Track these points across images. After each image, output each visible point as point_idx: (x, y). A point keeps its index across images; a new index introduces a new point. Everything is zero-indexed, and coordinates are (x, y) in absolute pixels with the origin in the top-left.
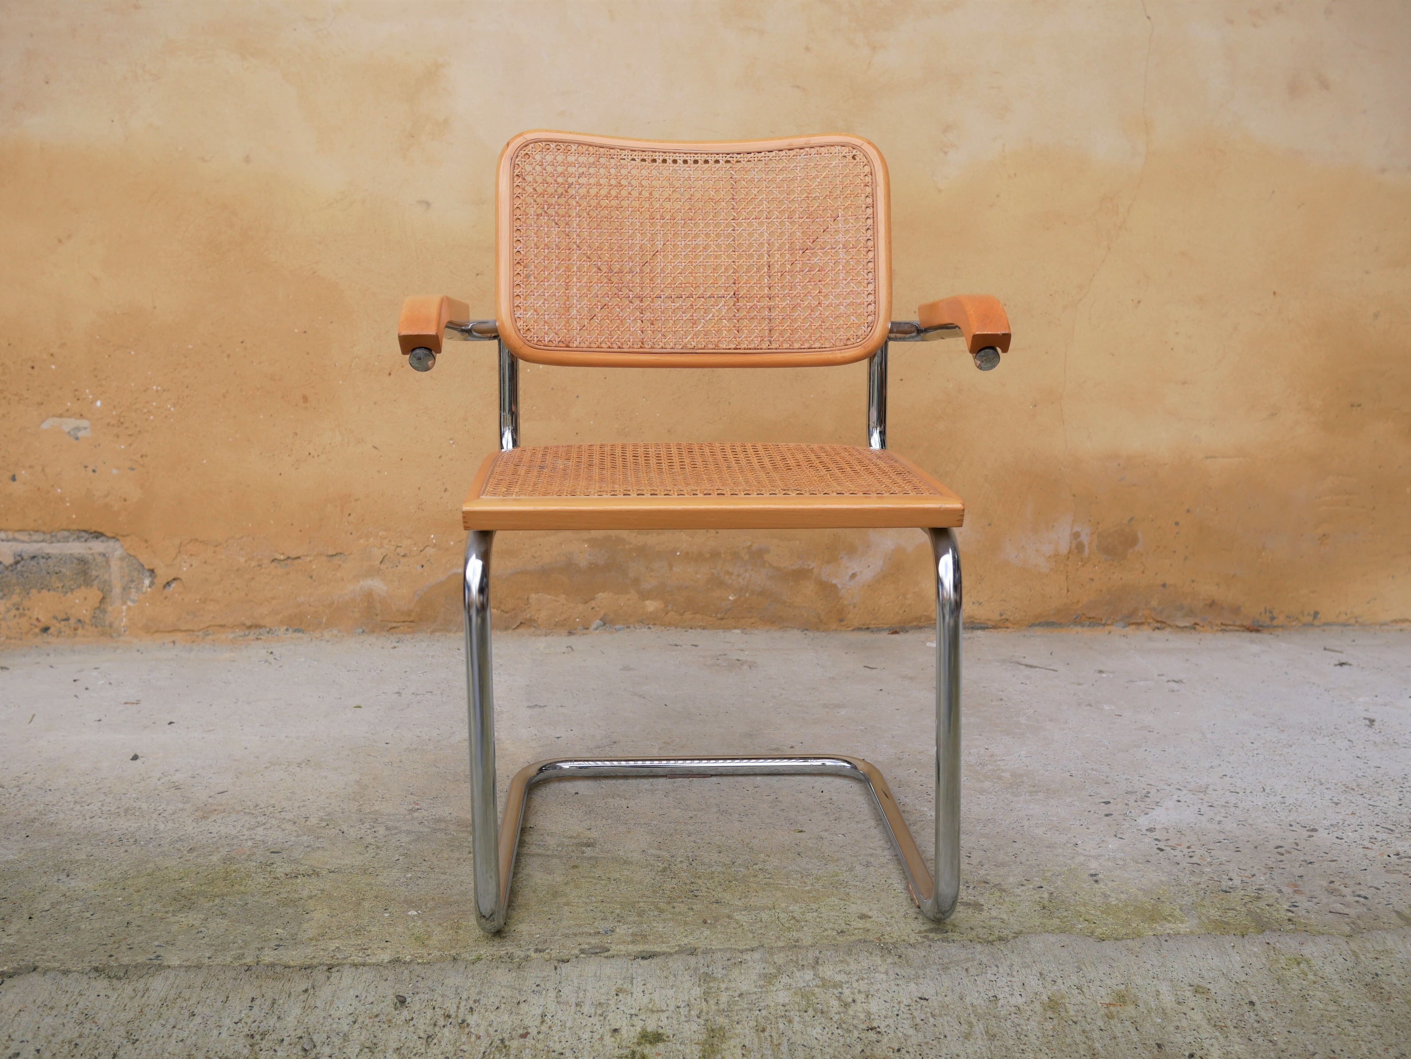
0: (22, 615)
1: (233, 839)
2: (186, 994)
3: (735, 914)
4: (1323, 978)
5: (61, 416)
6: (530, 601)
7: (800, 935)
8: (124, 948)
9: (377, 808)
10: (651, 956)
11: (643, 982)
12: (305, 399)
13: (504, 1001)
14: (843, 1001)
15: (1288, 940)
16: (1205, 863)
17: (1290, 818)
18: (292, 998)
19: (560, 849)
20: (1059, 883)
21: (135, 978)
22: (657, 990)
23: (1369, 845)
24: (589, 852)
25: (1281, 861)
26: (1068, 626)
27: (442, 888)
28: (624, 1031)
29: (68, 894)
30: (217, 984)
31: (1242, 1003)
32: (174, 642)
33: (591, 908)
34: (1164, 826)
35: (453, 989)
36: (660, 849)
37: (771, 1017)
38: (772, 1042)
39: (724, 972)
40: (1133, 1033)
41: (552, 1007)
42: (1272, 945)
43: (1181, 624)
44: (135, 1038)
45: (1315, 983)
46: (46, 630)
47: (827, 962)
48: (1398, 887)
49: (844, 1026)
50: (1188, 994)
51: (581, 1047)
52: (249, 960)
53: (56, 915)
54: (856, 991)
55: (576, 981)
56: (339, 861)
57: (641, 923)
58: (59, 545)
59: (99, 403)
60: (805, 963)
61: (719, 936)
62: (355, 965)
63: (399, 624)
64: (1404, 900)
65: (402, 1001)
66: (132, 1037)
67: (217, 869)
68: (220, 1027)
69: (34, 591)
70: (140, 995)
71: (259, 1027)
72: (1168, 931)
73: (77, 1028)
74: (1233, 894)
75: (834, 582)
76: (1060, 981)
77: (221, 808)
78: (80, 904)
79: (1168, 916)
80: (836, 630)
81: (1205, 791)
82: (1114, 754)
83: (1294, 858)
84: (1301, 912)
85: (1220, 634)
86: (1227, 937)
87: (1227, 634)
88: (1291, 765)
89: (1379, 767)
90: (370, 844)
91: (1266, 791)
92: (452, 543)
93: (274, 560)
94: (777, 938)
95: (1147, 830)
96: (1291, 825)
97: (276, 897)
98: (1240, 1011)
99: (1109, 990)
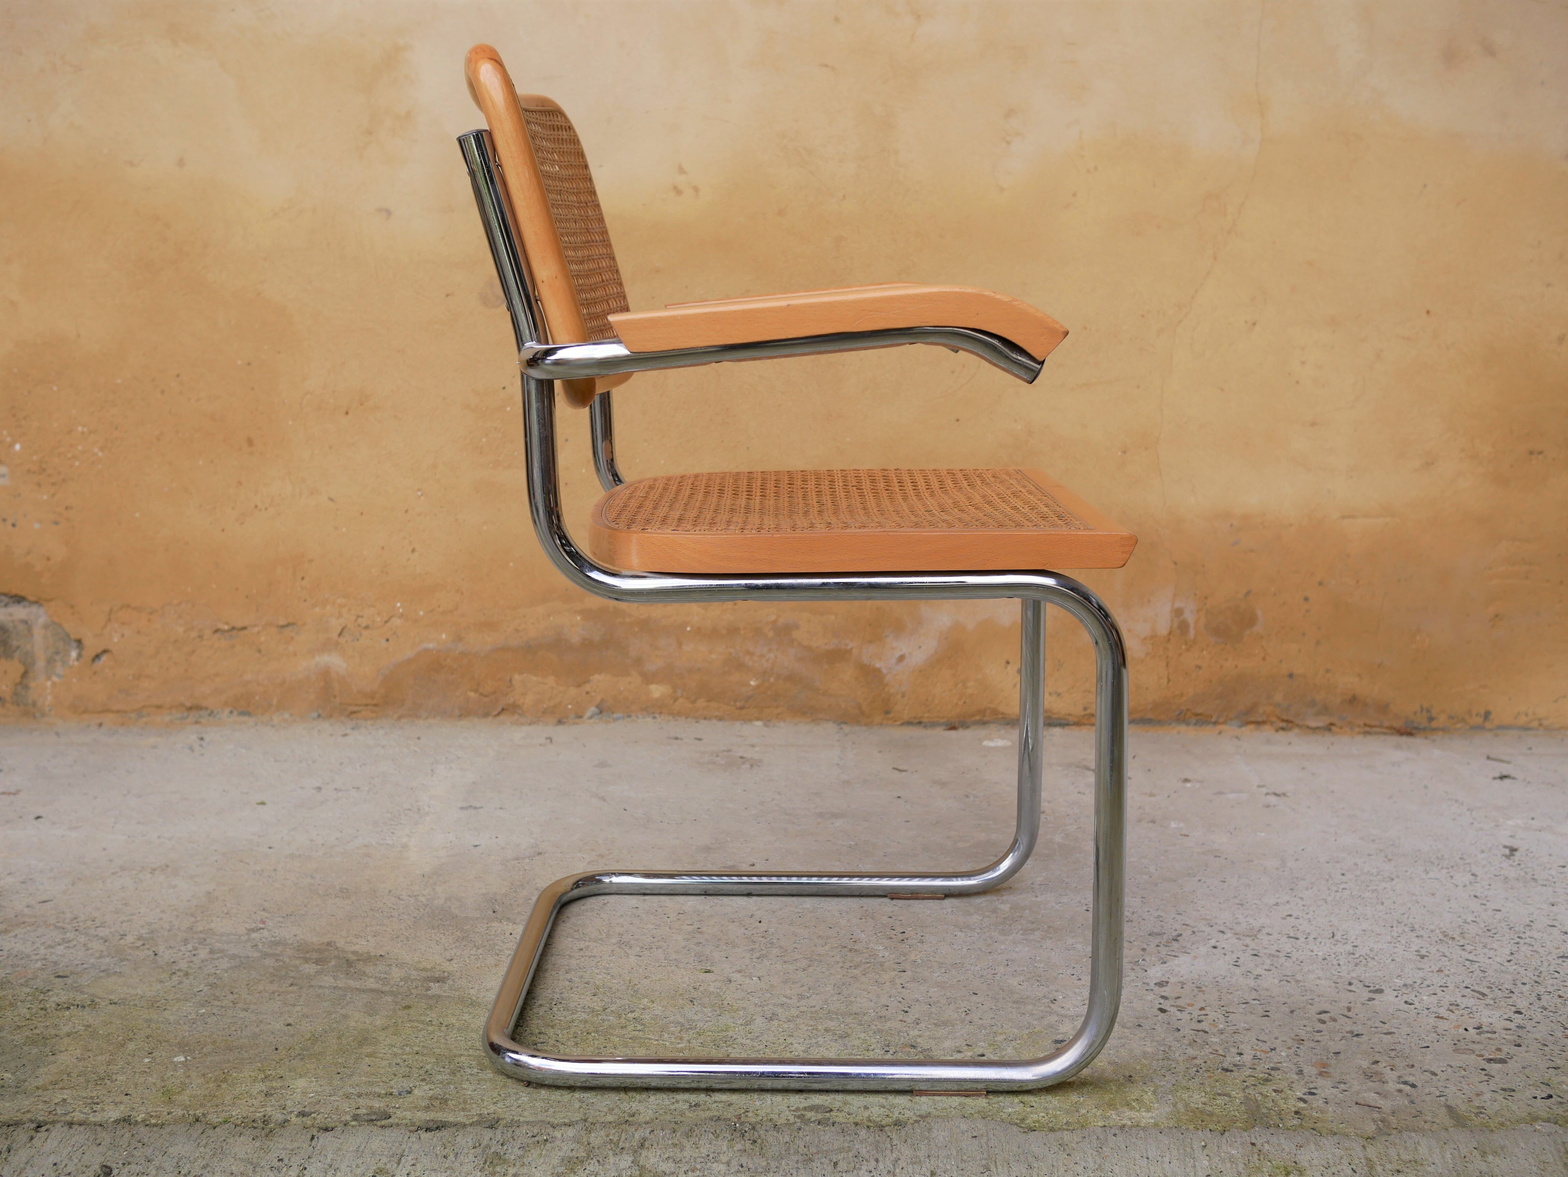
1: (22, 959)
6: (514, 682)
7: (641, 1107)
9: (213, 925)
10: (439, 1126)
11: (414, 1162)
12: (250, 442)
15: (1283, 1141)
16: (1215, 1030)
17: (1354, 975)
19: (402, 983)
22: (427, 1172)
23: (1446, 1014)
24: (435, 989)
25: (1319, 1031)
26: (1170, 724)
27: (233, 1028)
32: (100, 725)
33: (399, 1061)
34: (1181, 979)
35: (175, 1161)
39: (520, 1152)
42: (1259, 1146)
43: (1313, 724)
48: (1463, 1073)
55: (330, 1156)
56: (130, 990)
57: (449, 1083)
60: (627, 1145)
62: (70, 1124)
63: (360, 708)
64: (1464, 1091)
72: (1124, 1122)
74: (1235, 1074)
75: (878, 665)
77: (33, 920)
79: (1134, 1101)
80: (881, 724)
81: (1255, 936)
82: (1156, 885)
83: (1338, 1027)
84: (1317, 1102)
85: (1360, 738)
86: (1200, 1132)
87: (1369, 738)
88: (1383, 904)
89: (1500, 911)
90: (179, 970)
91: (1336, 938)
92: (421, 613)
93: (216, 631)
94: (610, 1109)
95: (1156, 984)
96: (1350, 984)
97: (29, 1033)
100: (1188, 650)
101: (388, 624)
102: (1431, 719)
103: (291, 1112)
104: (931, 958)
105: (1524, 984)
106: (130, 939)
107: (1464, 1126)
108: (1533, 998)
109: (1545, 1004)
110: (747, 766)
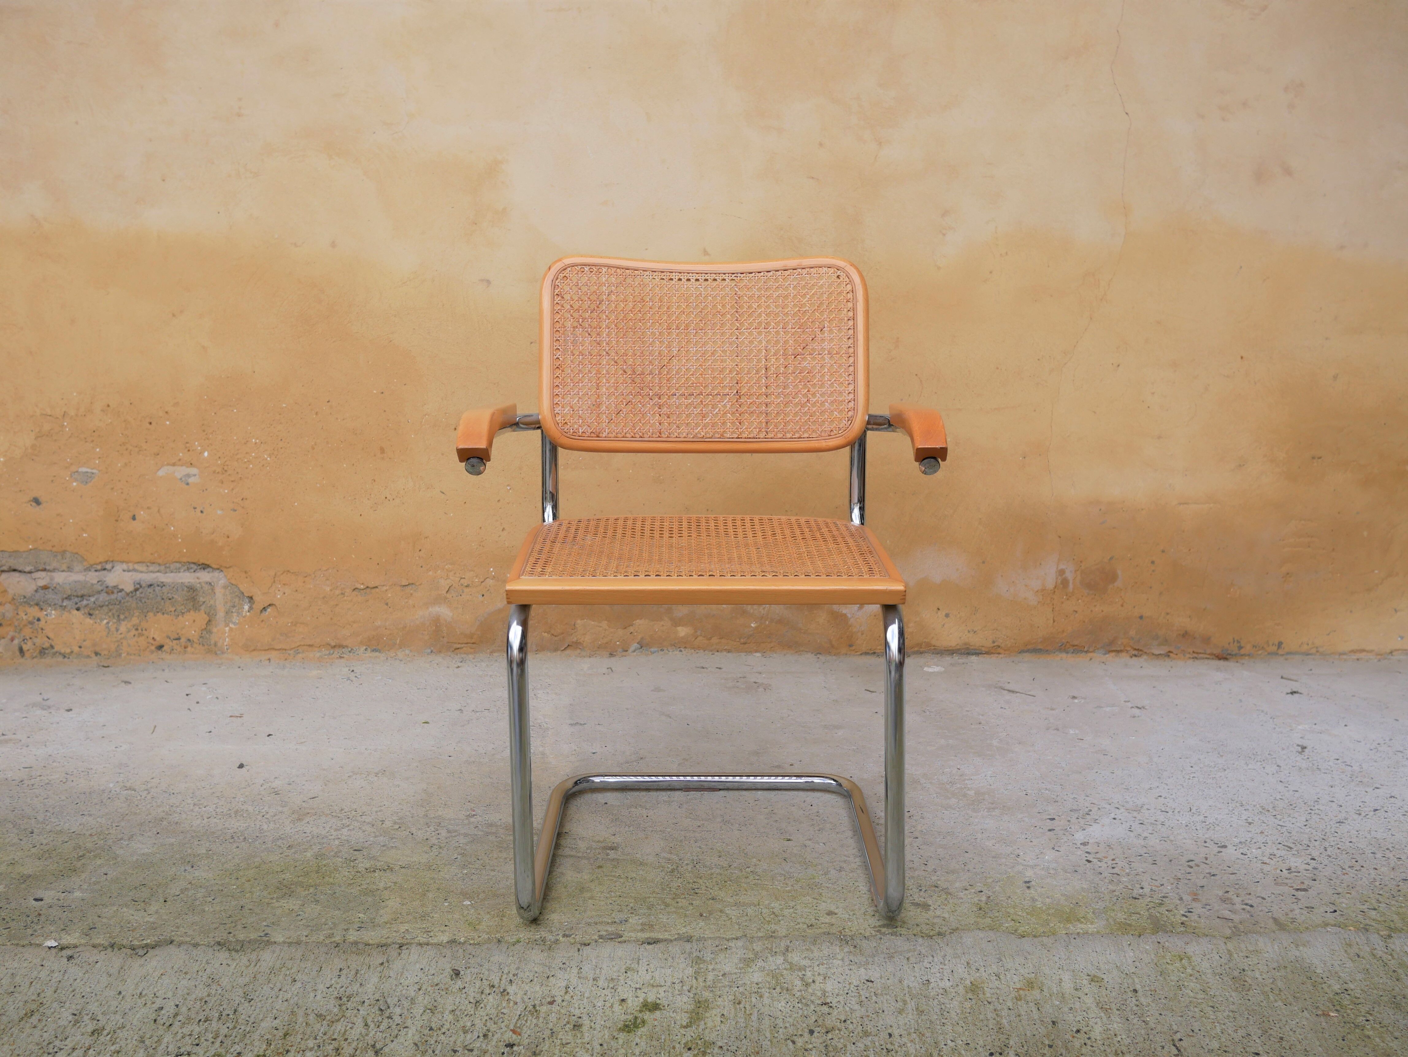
0: (140, 635)
1: (323, 838)
2: (289, 964)
3: (726, 909)
4: (1199, 972)
5: (174, 465)
6: (577, 626)
7: (777, 927)
8: (239, 927)
9: (440, 813)
10: (656, 942)
11: (647, 963)
12: (382, 450)
13: (537, 975)
14: (805, 982)
15: (1176, 940)
16: (1124, 874)
17: (1206, 836)
18: (371, 970)
19: (589, 851)
20: (997, 888)
21: (249, 951)
22: (658, 969)
23: (1268, 861)
24: (612, 854)
25: (1189, 873)
26: (1054, 653)
27: (491, 883)
28: (629, 1001)
29: (193, 882)
30: (312, 957)
31: (1127, 990)
32: (269, 660)
33: (611, 902)
34: (1097, 840)
35: (497, 965)
36: (671, 853)
37: (746, 993)
38: (745, 1012)
39: (713, 956)
40: (1034, 1012)
41: (574, 981)
42: (1162, 944)
43: (1157, 652)
44: (250, 998)
45: (1191, 975)
46: (160, 647)
47: (795, 950)
48: (1282, 898)
49: (803, 1001)
50: (1085, 982)
51: (595, 1012)
52: (338, 938)
53: (185, 899)
54: (816, 973)
55: (594, 961)
56: (409, 859)
57: (650, 915)
58: (172, 575)
59: (206, 454)
60: (778, 950)
61: (711, 927)
62: (420, 944)
63: (462, 646)
64: (1283, 909)
65: (457, 973)
66: (248, 997)
67: (311, 863)
68: (316, 990)
69: (151, 614)
70: (253, 964)
71: (345, 992)
72: (1078, 931)
73: (206, 989)
74: (1141, 900)
75: (844, 612)
76: (982, 969)
77: (313, 811)
78: (203, 890)
79: (1082, 918)
80: (846, 654)
81: (1140, 810)
82: (1068, 776)
83: (1201, 870)
84: (1194, 917)
85: (1191, 661)
86: (1126, 936)
87: (1197, 662)
88: (1220, 787)
89: (1297, 791)
90: (434, 844)
91: (1192, 811)
93: (355, 589)
94: (758, 929)
95: (1081, 844)
96: (1205, 842)
97: (358, 888)
98: (1124, 997)
99: (1022, 978)
100: (1068, 599)
101: (483, 584)
102: (1240, 648)
103: (558, 934)
104: (932, 829)
105: (1316, 840)
106: (388, 824)
107: (1284, 930)
108: (1322, 850)
109: (1330, 854)
110: (761, 689)
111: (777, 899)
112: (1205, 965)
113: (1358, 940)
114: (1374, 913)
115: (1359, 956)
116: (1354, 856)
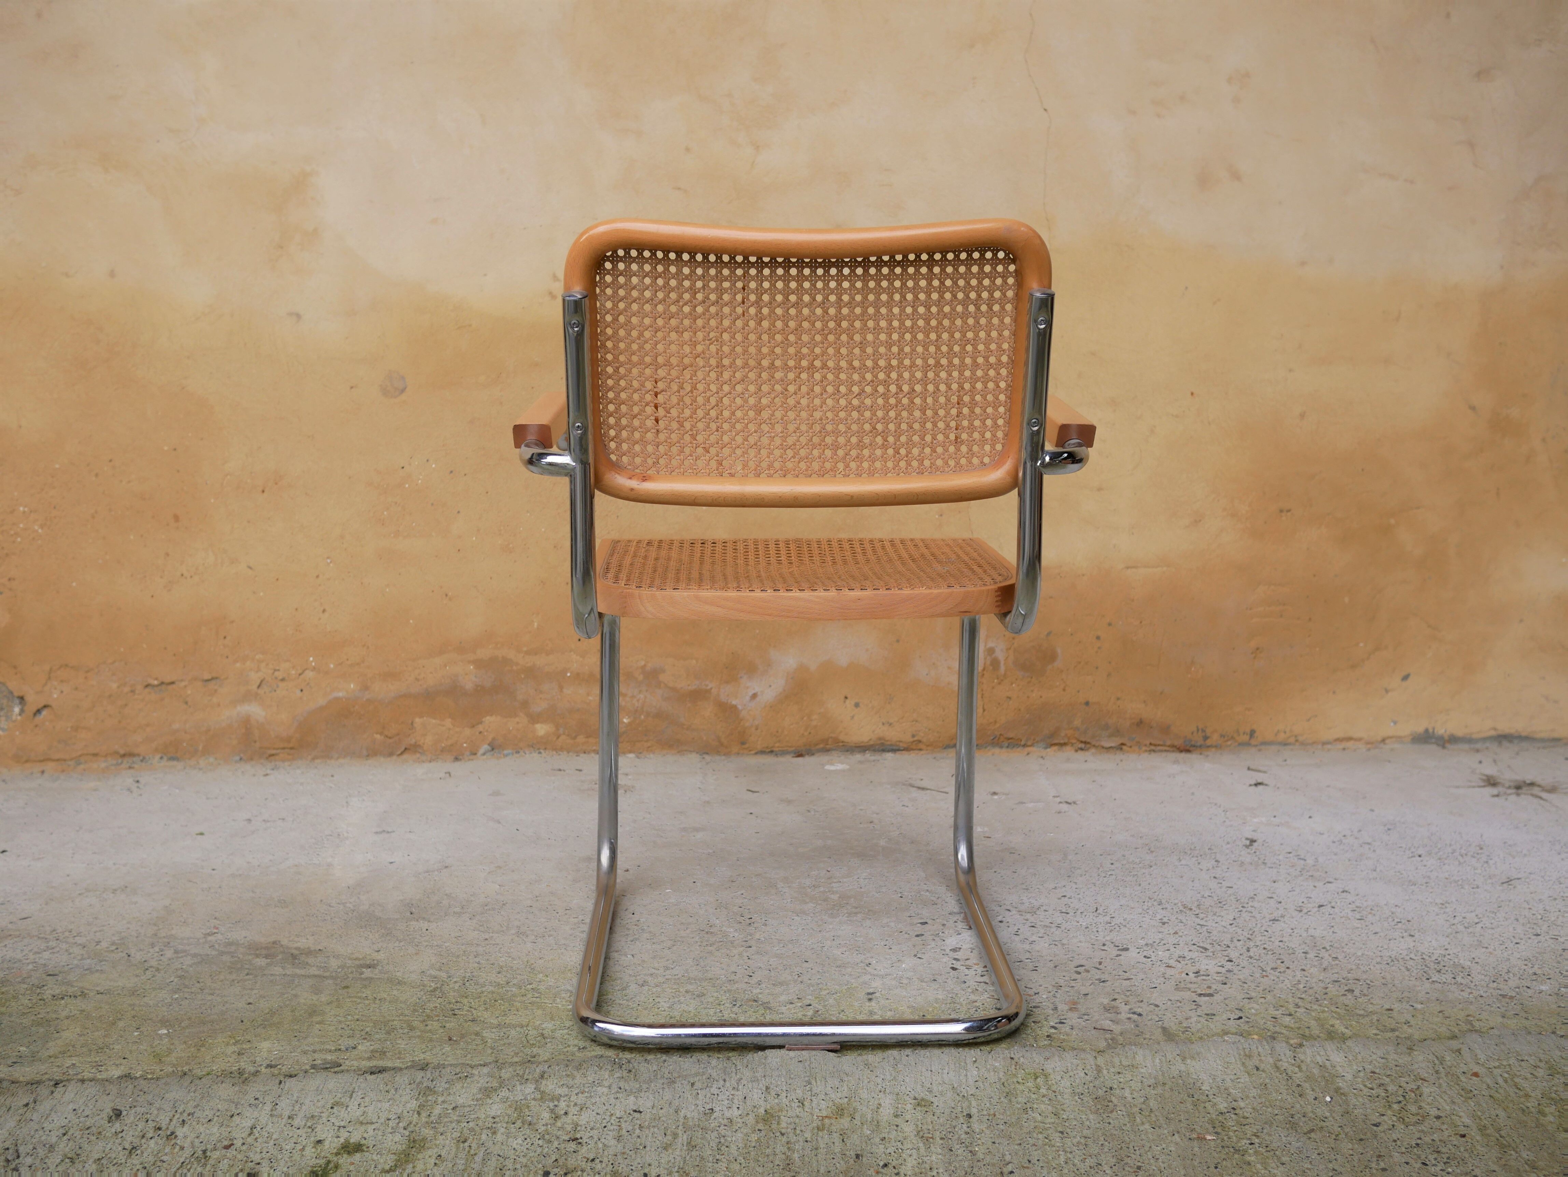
1: (15, 962)
3: (485, 1031)
4: (1055, 1092)
6: (415, 725)
7: (540, 1051)
9: (173, 932)
10: (382, 1070)
11: (363, 1096)
12: (176, 518)
13: (218, 1114)
14: (555, 1114)
15: (1035, 1055)
16: (993, 982)
17: (1108, 938)
18: (11, 1112)
19: (340, 970)
20: (831, 1001)
22: (374, 1103)
23: (1174, 964)
24: (367, 973)
25: (1074, 980)
26: (986, 748)
27: (204, 1008)
28: (327, 1143)
31: (960, 1115)
32: (43, 772)
33: (343, 1026)
35: (172, 1103)
36: (440, 970)
37: (477, 1129)
38: (469, 1152)
39: (447, 1086)
40: (836, 1144)
41: (264, 1119)
42: (1016, 1059)
43: (1107, 744)
45: (1044, 1096)
47: (552, 1076)
48: (1179, 1004)
49: (547, 1137)
50: (909, 1107)
51: (280, 1157)
54: (572, 1104)
55: (296, 1095)
56: (112, 983)
57: (385, 1040)
60: (530, 1077)
61: (458, 1052)
62: (83, 1081)
63: (278, 751)
64: (1177, 1017)
65: (118, 1114)
75: (734, 703)
76: (784, 1095)
77: (18, 933)
80: (738, 754)
81: (1035, 912)
83: (1090, 976)
84: (1065, 1028)
85: (1146, 755)
86: (972, 1052)
87: (1153, 755)
88: (1140, 885)
89: (1232, 887)
90: (151, 967)
91: (1098, 912)
92: (332, 666)
93: (147, 686)
94: (515, 1054)
96: (1104, 945)
97: (33, 1017)
98: (954, 1123)
99: (831, 1103)
100: (999, 683)
101: (302, 677)
102: (1206, 738)
103: (261, 1065)
104: (773, 937)
105: (1239, 940)
106: (104, 945)
107: (1173, 1040)
108: (1244, 950)
109: (1252, 954)
111: (552, 1019)
112: (1066, 1083)
113: (1260, 1049)
114: (1287, 1019)
115: (1258, 1069)
116: (1281, 957)
